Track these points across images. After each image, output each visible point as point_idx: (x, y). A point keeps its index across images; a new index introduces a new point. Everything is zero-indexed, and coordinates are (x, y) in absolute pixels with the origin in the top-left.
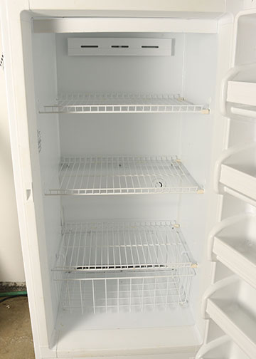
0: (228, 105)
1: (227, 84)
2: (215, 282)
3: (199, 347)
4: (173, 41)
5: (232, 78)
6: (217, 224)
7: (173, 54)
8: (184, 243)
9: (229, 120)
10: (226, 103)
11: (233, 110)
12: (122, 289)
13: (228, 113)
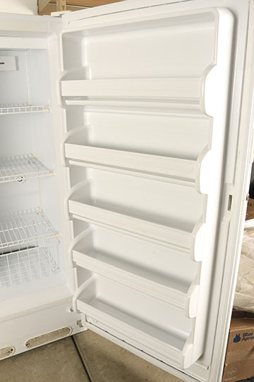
0: (63, 99)
1: (60, 84)
2: (75, 237)
3: (72, 297)
4: (17, 59)
5: (63, 79)
6: (69, 191)
7: (18, 69)
8: (48, 222)
9: (65, 110)
10: (62, 97)
11: (68, 102)
12: (12, 268)
13: (64, 105)
